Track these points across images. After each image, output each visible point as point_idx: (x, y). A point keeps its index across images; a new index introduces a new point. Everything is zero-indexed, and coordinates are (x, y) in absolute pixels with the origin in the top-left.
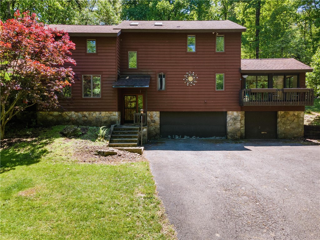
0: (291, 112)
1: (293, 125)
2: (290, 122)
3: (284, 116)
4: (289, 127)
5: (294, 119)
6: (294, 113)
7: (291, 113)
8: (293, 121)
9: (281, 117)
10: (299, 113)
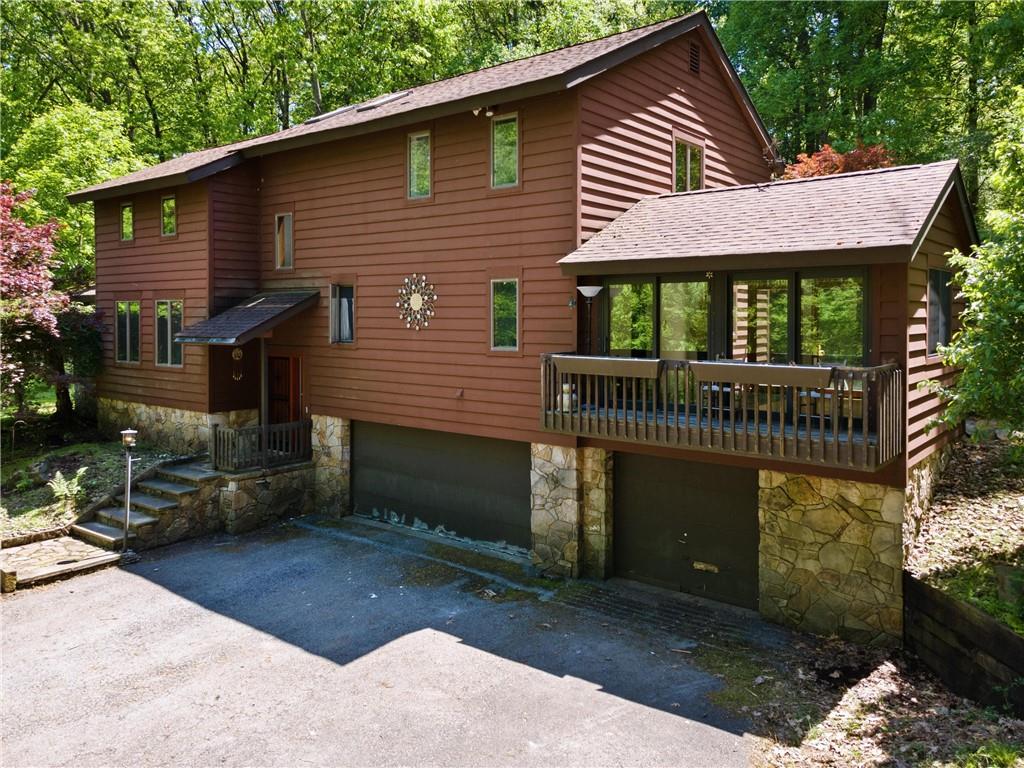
0: (824, 481)
1: (837, 561)
2: (821, 539)
3: (784, 501)
4: (812, 566)
5: (843, 528)
6: (843, 490)
7: (828, 487)
8: (839, 535)
9: (769, 503)
10: (874, 498)
